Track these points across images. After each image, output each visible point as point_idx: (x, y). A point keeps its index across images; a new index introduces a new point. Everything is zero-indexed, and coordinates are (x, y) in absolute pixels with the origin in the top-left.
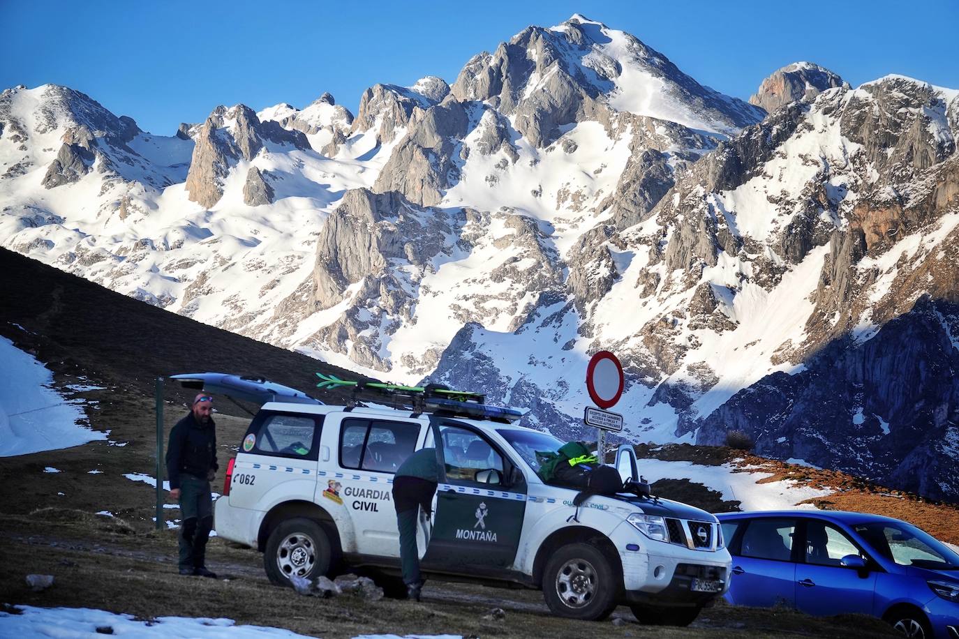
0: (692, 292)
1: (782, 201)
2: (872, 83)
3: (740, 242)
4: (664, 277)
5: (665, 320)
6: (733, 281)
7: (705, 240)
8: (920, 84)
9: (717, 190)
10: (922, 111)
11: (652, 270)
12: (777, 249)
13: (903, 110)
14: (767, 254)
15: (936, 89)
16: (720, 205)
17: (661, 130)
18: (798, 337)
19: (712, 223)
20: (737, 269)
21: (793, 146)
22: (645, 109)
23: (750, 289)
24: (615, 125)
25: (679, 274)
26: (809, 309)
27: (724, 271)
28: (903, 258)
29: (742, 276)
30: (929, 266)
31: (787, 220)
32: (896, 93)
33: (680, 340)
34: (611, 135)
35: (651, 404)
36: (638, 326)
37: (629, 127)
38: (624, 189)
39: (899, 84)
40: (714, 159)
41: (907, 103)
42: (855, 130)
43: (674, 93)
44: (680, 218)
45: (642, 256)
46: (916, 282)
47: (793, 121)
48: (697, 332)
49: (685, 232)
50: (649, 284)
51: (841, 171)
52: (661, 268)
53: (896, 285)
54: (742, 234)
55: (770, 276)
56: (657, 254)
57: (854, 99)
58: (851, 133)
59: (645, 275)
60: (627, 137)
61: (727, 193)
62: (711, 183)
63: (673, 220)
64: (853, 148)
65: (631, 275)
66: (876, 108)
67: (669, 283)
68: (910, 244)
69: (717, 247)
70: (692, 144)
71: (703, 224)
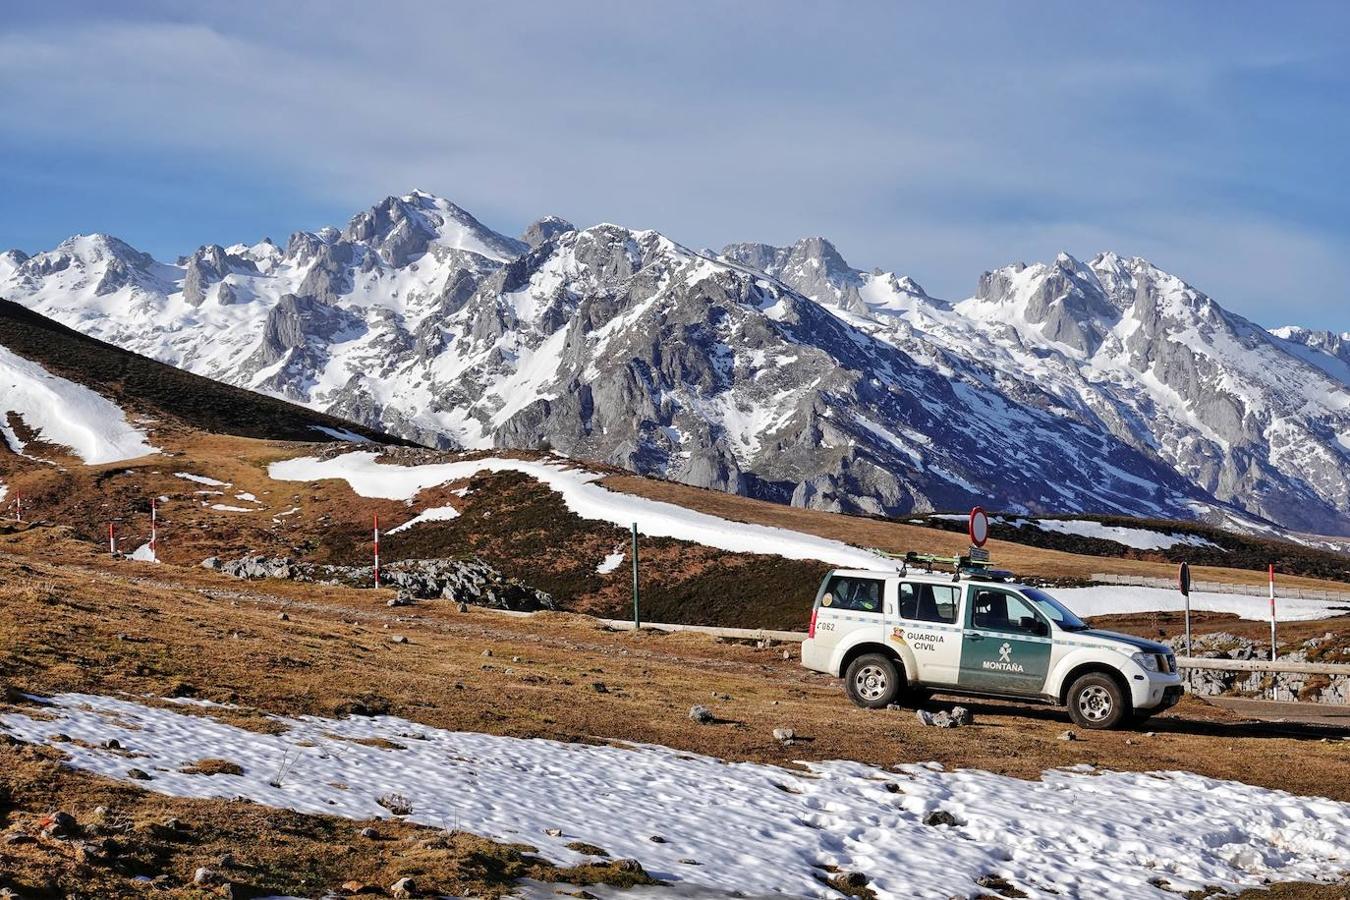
0: (489, 352)
1: (541, 298)
2: (593, 228)
3: (517, 323)
4: (472, 344)
5: (473, 369)
6: (513, 345)
7: (496, 323)
8: (622, 229)
9: (504, 291)
10: (622, 244)
11: (465, 340)
12: (538, 326)
13: (611, 244)
14: (533, 329)
15: (630, 231)
16: (504, 301)
17: (468, 257)
18: (552, 378)
19: (500, 313)
20: (515, 339)
21: (548, 266)
22: (458, 246)
23: (523, 351)
24: (441, 255)
25: (481, 342)
26: (559, 361)
27: (506, 341)
28: (613, 330)
29: (518, 343)
30: (627, 336)
31: (545, 309)
32: (606, 234)
33: (482, 381)
34: (438, 260)
35: (466, 419)
36: (458, 373)
37: (449, 256)
38: (446, 293)
39: (608, 229)
40: (500, 275)
41: (613, 240)
42: (583, 256)
43: (475, 235)
44: (481, 309)
45: (458, 331)
46: (621, 345)
47: (547, 251)
48: (493, 376)
49: (484, 317)
50: (464, 348)
51: (575, 280)
52: (470, 339)
53: (609, 346)
54: (519, 317)
55: (536, 342)
56: (468, 331)
57: (582, 238)
58: (581, 258)
59: (461, 344)
60: (448, 261)
61: (509, 294)
62: (500, 287)
63: (477, 310)
64: (582, 267)
65: (453, 344)
66: (595, 243)
67: (475, 348)
68: (616, 322)
69: (504, 327)
70: (487, 266)
71: (495, 313)
